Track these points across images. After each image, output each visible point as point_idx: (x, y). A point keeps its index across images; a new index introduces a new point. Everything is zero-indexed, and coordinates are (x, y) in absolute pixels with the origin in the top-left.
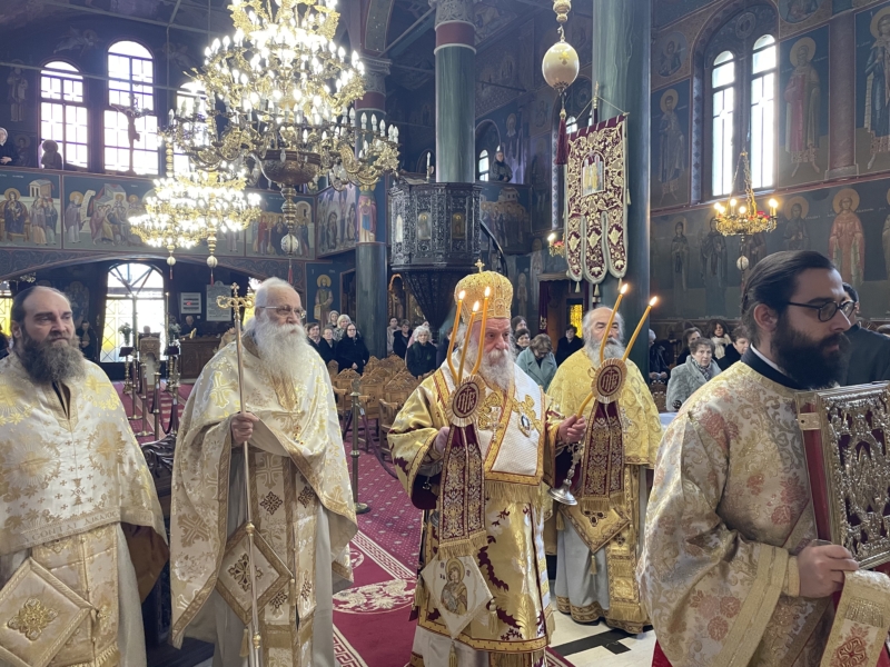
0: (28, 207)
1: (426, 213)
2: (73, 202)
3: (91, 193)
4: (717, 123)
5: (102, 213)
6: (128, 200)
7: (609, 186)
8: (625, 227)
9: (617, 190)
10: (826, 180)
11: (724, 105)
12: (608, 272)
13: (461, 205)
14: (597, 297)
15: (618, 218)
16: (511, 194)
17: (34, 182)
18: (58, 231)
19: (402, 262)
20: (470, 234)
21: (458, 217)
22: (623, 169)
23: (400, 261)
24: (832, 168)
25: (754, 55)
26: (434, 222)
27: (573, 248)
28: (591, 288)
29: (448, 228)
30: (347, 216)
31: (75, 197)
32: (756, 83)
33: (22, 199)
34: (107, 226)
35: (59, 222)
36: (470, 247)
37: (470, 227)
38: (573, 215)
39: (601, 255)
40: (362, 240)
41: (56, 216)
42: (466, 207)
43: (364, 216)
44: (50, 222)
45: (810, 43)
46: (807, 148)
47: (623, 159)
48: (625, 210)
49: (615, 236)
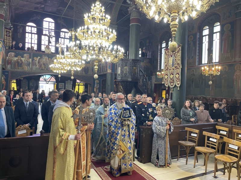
0: (23, 61)
1: (127, 67)
2: (35, 60)
3: (39, 57)
4: (204, 45)
5: (42, 63)
6: (48, 59)
7: (176, 63)
8: (180, 74)
9: (178, 64)
10: (233, 61)
11: (206, 40)
12: (175, 85)
13: (136, 65)
14: (172, 91)
15: (178, 71)
16: (147, 60)
17: (25, 54)
18: (31, 67)
19: (120, 79)
20: (138, 72)
21: (135, 68)
22: (180, 59)
23: (119, 78)
24: (235, 58)
25: (214, 28)
26: (129, 69)
27: (166, 78)
28: (170, 89)
29: (132, 71)
30: (104, 65)
31: (35, 58)
32: (215, 35)
33: (22, 59)
34: (43, 66)
35: (31, 65)
36: (138, 76)
37: (138, 71)
38: (166, 70)
39: (174, 80)
40: (108, 72)
41: (30, 63)
42: (137, 65)
43: (109, 66)
44: (28, 64)
45: (229, 25)
46: (228, 53)
47: (180, 56)
48: (180, 69)
49: (177, 76)
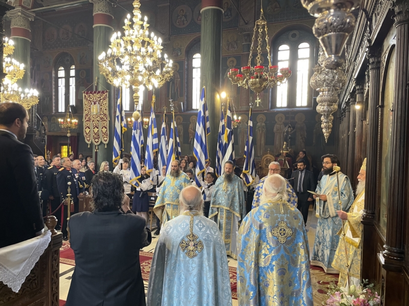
7: (102, 113)
8: (108, 128)
9: (105, 115)
12: (101, 142)
14: (97, 150)
15: (105, 124)
20: (32, 119)
22: (107, 108)
24: (160, 108)
27: (87, 132)
28: (94, 147)
36: (32, 125)
38: (87, 121)
39: (99, 136)
47: (107, 105)
48: (108, 122)
49: (104, 130)
